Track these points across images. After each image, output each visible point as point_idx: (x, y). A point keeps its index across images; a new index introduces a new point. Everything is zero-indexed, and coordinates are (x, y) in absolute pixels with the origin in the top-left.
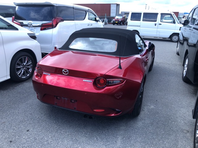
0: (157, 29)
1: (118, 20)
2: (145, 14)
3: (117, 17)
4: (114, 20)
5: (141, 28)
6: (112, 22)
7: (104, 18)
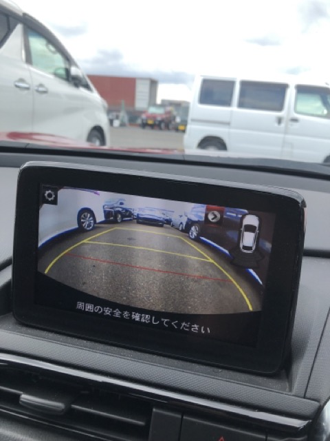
0: (281, 136)
1: (153, 117)
2: (245, 85)
3: (152, 110)
4: (144, 116)
5: (232, 131)
6: (139, 121)
7: (119, 111)
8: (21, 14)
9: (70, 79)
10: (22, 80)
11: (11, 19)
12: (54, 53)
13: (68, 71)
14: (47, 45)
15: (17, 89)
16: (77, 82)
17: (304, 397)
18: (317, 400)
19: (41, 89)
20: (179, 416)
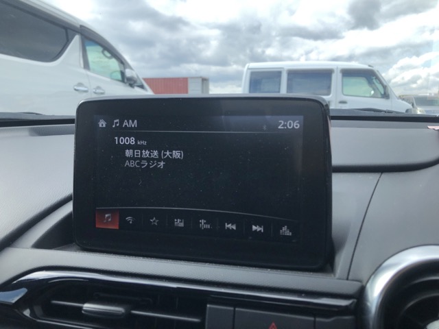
8: (78, 26)
9: (126, 81)
10: (80, 84)
11: (69, 31)
12: (109, 58)
13: (123, 74)
14: (103, 52)
15: (77, 92)
16: (132, 82)
17: (347, 279)
18: (360, 281)
19: (98, 91)
20: (232, 309)
